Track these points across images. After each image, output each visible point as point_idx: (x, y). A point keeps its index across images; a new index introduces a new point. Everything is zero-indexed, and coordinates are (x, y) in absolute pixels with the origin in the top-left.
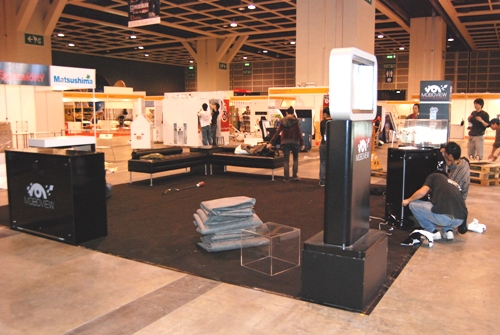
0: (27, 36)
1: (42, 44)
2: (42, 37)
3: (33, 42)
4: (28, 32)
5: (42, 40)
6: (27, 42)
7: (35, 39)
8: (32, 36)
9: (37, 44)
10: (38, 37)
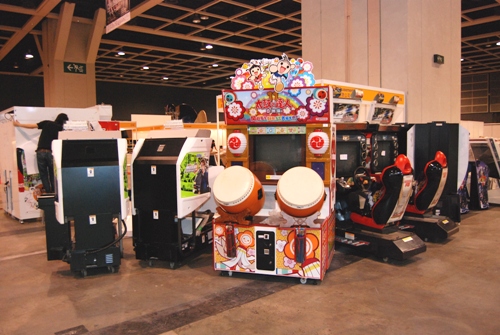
0: (66, 64)
1: (85, 72)
2: (84, 65)
3: (73, 71)
4: (67, 61)
5: (85, 69)
6: (66, 70)
7: (76, 67)
8: (72, 64)
9: (78, 72)
10: (79, 65)
